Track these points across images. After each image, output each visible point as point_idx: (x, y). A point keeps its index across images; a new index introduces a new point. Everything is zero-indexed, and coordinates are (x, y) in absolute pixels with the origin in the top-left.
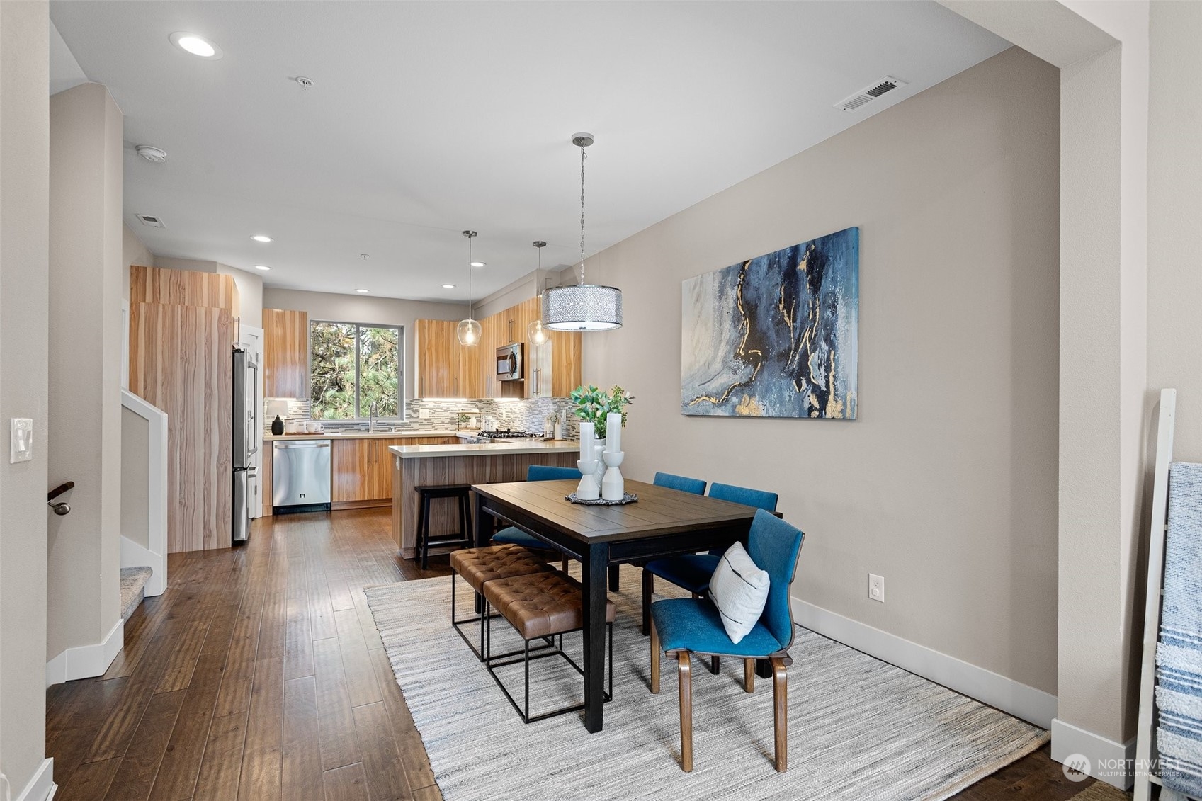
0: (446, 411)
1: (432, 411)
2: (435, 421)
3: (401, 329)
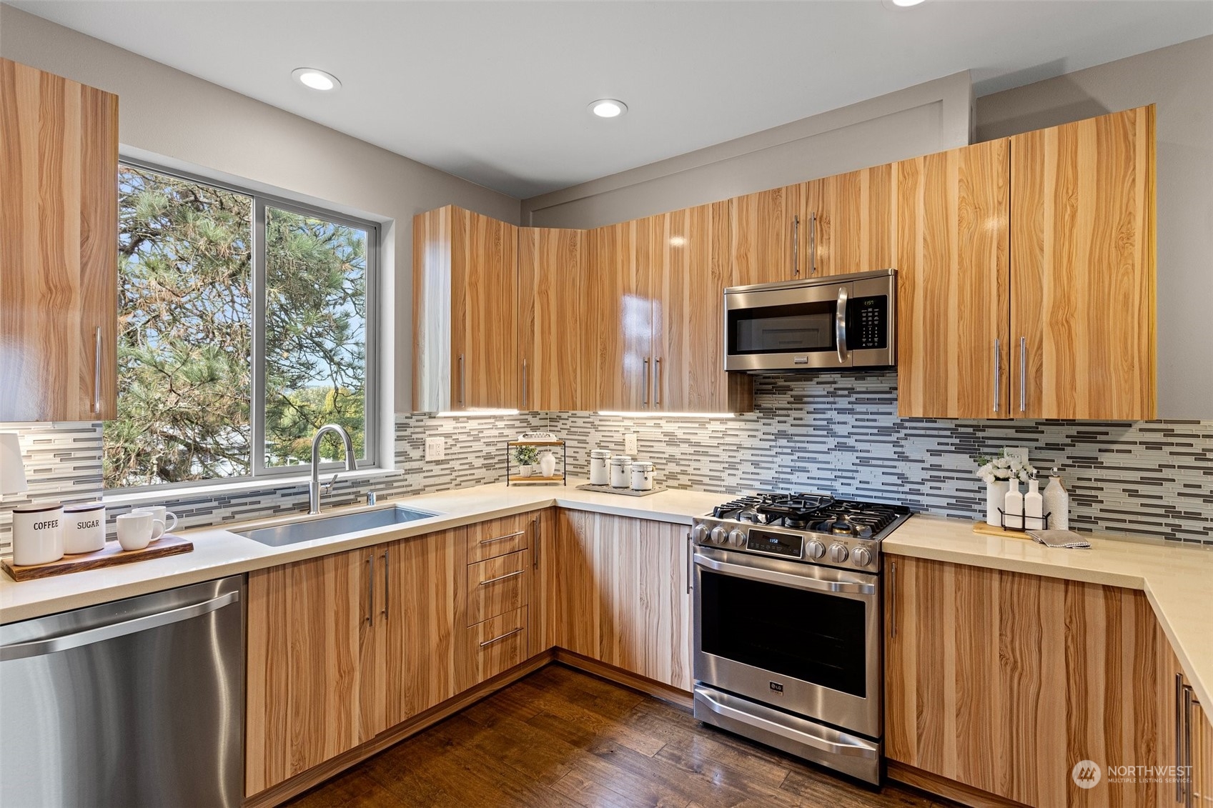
0: (477, 439)
1: (450, 442)
2: (456, 465)
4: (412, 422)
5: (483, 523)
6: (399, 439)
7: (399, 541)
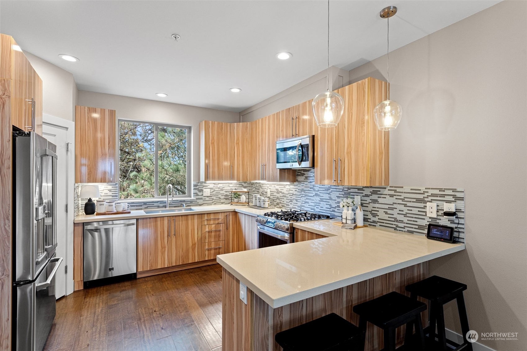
0: (222, 190)
1: (212, 190)
2: (214, 198)
3: (190, 128)
4: (199, 184)
5: (207, 214)
6: (194, 189)
7: (179, 216)
